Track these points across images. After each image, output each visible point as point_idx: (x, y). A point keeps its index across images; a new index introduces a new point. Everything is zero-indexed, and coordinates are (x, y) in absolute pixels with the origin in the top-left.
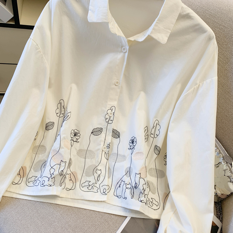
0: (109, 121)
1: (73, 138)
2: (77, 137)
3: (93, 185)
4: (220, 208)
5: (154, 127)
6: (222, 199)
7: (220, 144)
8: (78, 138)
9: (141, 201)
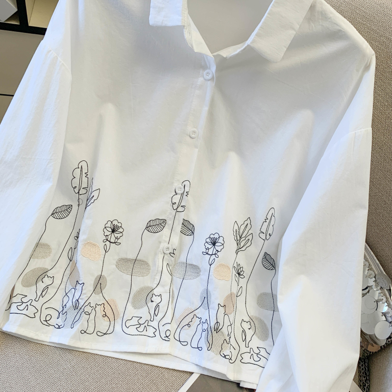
0: (178, 207)
1: (109, 236)
2: (116, 235)
3: (146, 324)
4: (365, 369)
5: (268, 221)
6: (370, 352)
7: (372, 253)
8: (119, 235)
9: (225, 356)
